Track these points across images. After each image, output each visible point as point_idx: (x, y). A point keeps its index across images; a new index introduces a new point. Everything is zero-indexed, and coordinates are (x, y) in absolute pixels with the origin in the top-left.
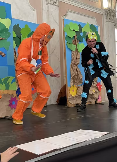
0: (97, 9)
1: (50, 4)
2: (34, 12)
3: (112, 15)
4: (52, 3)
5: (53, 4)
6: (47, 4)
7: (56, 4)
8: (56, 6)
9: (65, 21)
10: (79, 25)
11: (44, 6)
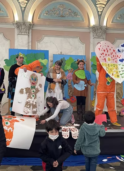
1: (96, 38)
2: (83, 45)
5: (99, 38)
6: (94, 38)
7: (101, 37)
11: (92, 40)
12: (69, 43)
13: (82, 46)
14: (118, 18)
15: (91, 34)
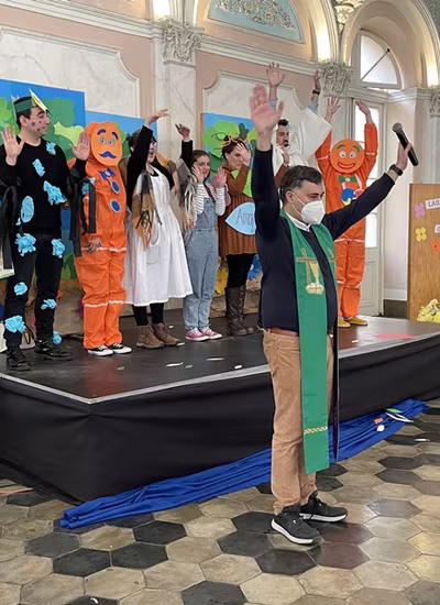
0: (302, 62)
1: (175, 63)
2: (133, 84)
3: (340, 78)
4: (179, 61)
5: (181, 64)
6: (165, 63)
7: (188, 63)
8: (190, 66)
9: (204, 119)
10: (241, 126)
11: (159, 68)
12: (90, 67)
13: (131, 87)
14: (222, 7)
15: (158, 48)
